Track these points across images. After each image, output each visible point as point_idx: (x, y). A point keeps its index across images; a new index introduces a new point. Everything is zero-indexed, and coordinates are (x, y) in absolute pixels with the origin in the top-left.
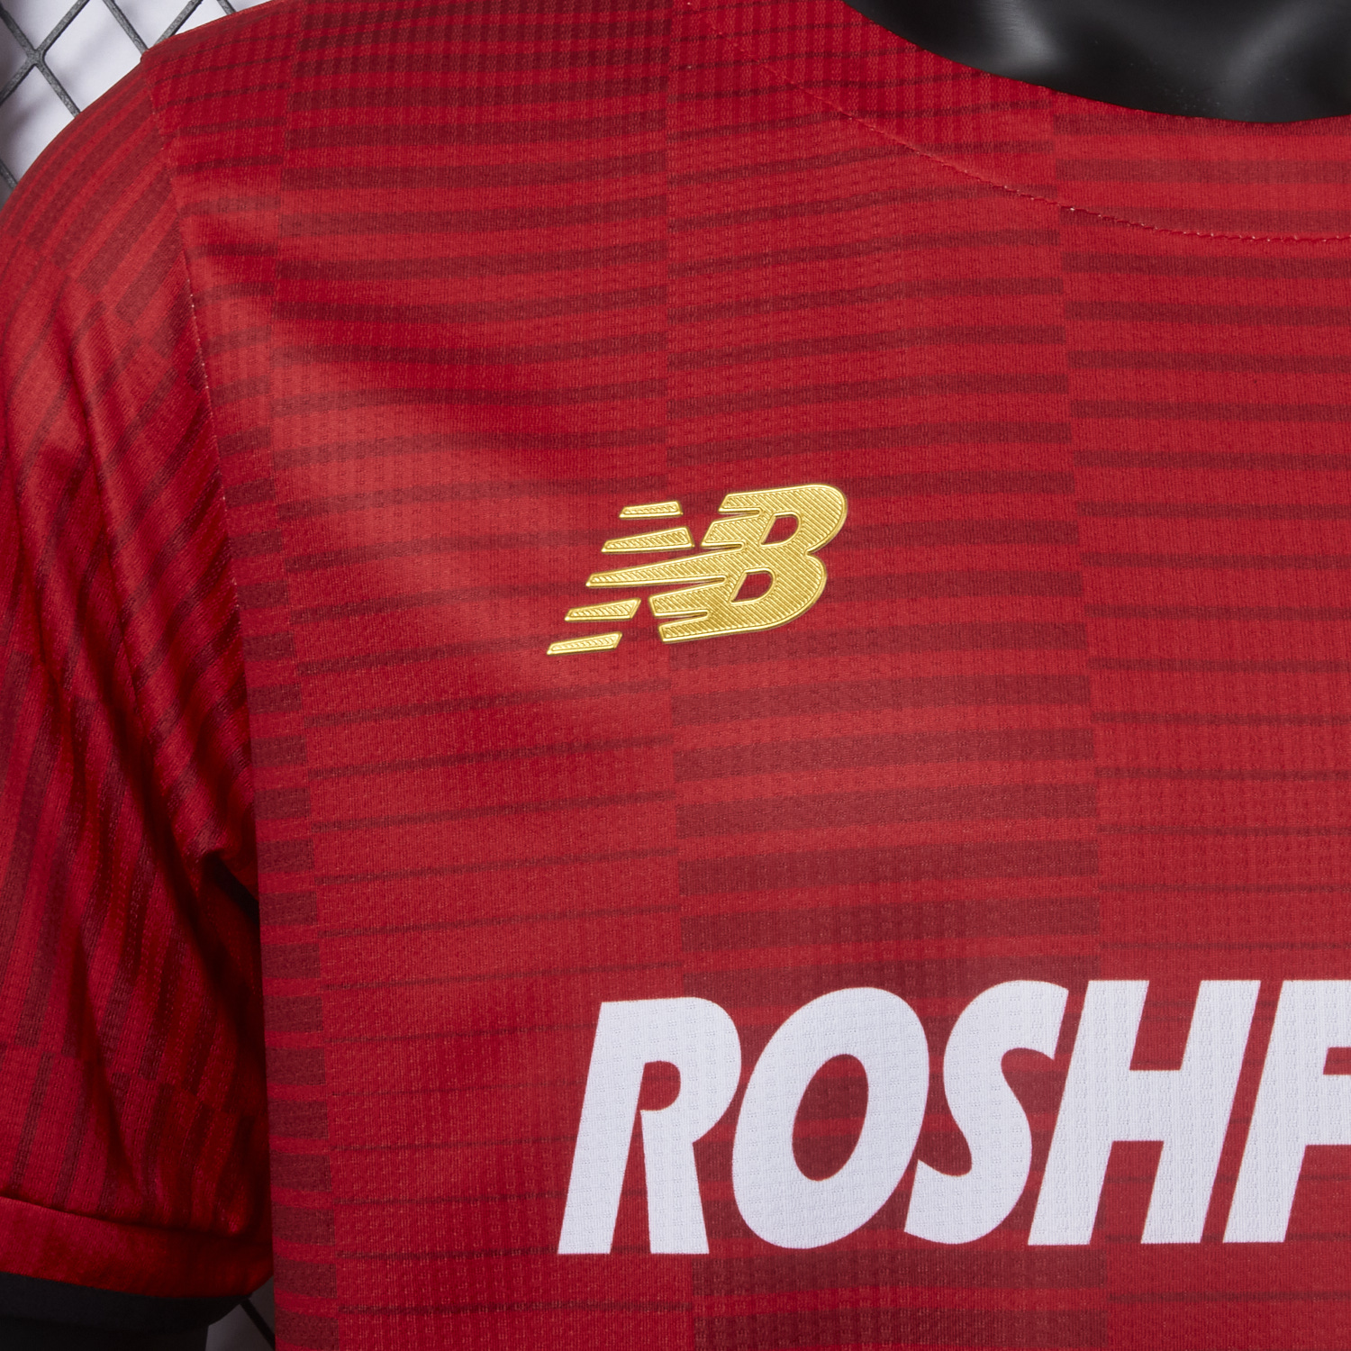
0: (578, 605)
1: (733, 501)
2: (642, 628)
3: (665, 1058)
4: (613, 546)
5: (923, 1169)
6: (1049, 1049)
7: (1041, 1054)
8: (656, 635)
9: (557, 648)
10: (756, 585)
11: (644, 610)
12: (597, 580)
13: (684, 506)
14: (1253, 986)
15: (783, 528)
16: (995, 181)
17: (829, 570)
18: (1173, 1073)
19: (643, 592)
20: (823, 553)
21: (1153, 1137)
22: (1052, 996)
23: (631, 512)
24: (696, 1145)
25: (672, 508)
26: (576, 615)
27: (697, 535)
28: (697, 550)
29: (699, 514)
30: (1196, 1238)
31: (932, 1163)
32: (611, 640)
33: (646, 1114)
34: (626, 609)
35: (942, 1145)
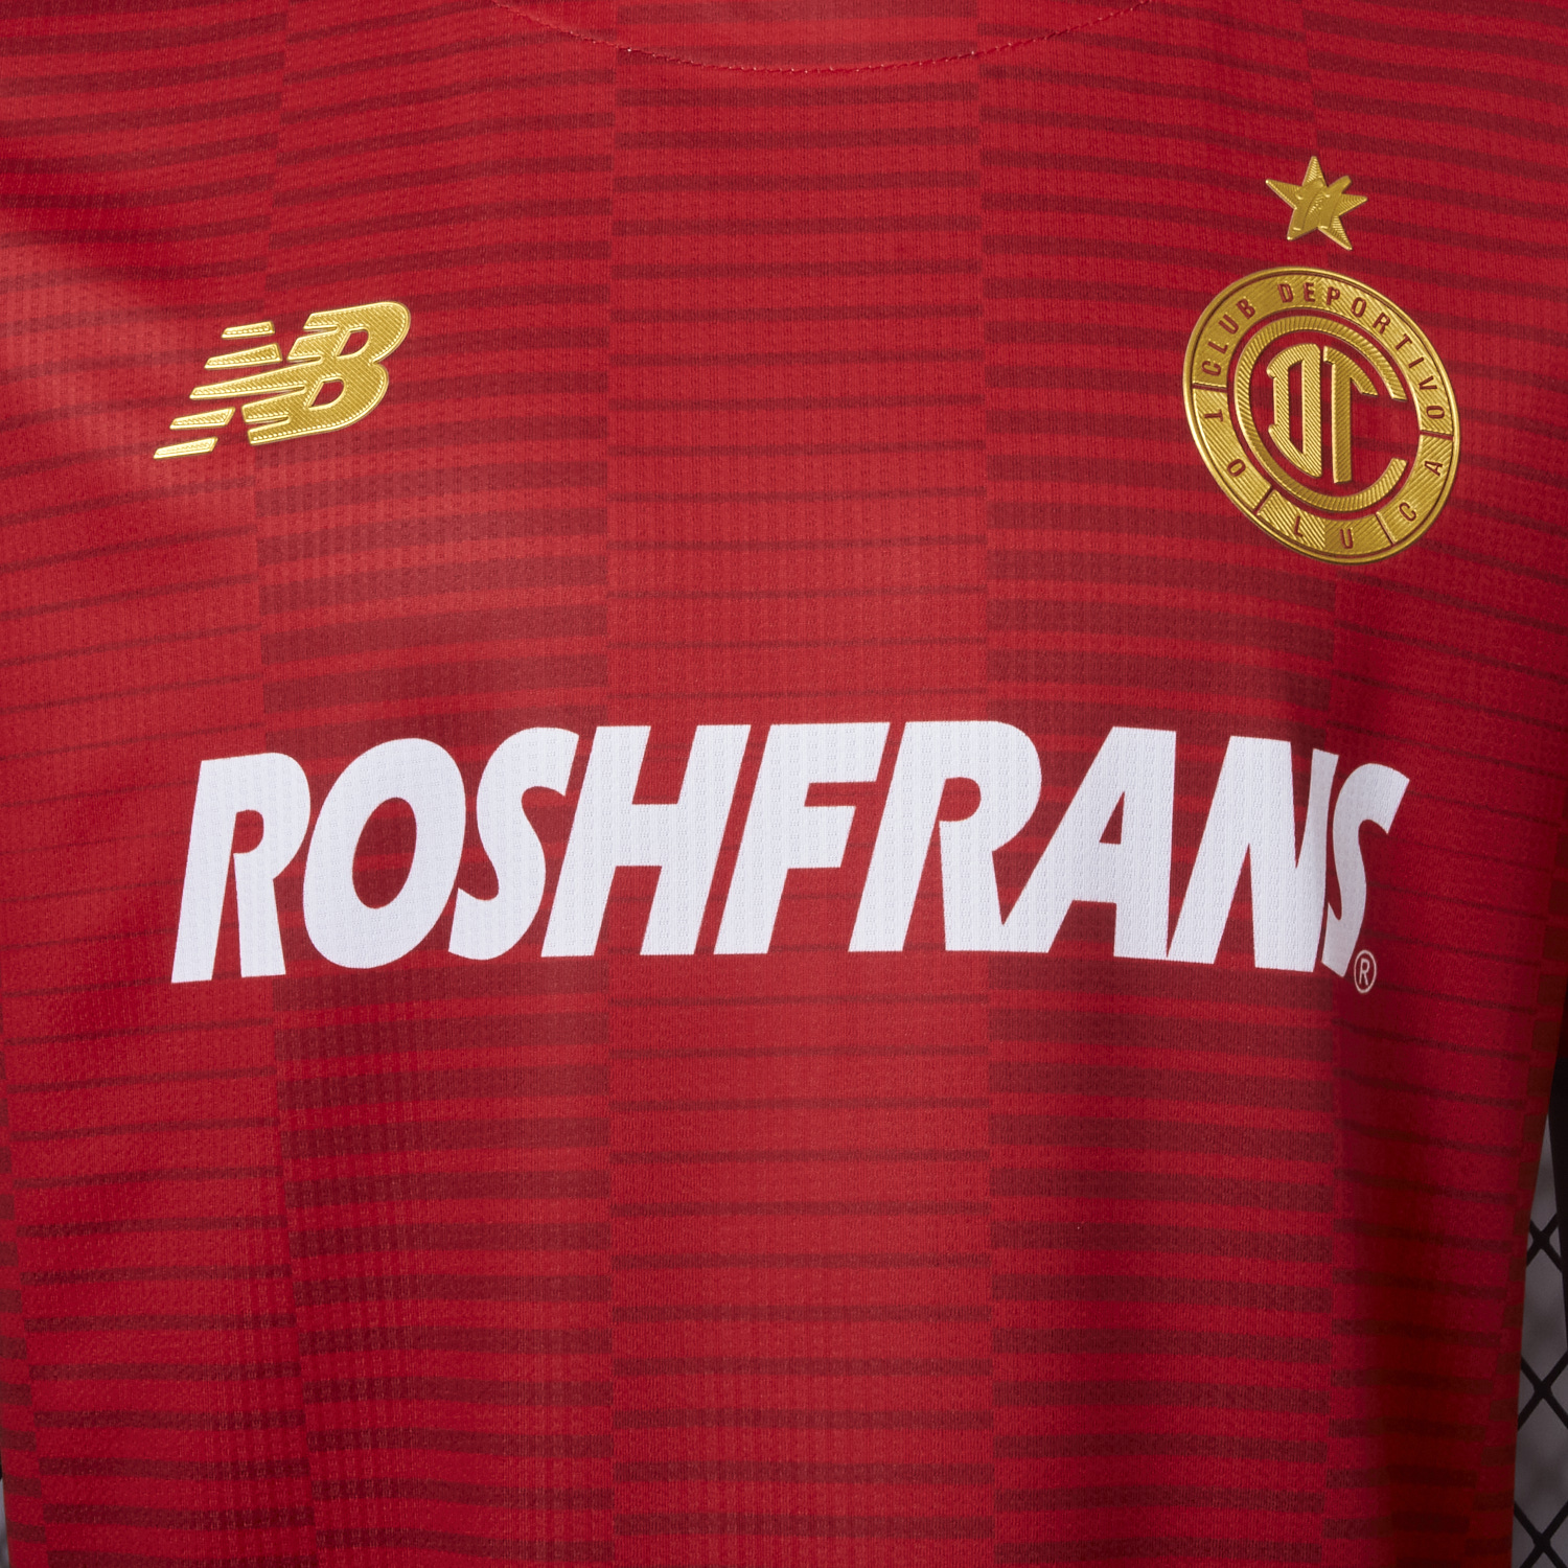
0: (181, 415)
1: (316, 320)
2: (233, 434)
3: (251, 807)
4: (215, 363)
5: (461, 892)
6: (561, 788)
7: (553, 791)
8: (245, 439)
9: (162, 453)
10: (330, 392)
11: (238, 419)
12: (200, 393)
13: (276, 327)
14: (744, 731)
15: (356, 341)
16: (564, 28)
17: (391, 377)
18: (671, 807)
19: (236, 402)
20: (387, 362)
21: (653, 863)
22: (566, 740)
23: (231, 333)
24: (277, 881)
25: (264, 328)
26: (180, 423)
27: (285, 351)
28: (285, 363)
29: (288, 330)
30: (690, 950)
31: (469, 890)
32: (207, 445)
33: (237, 856)
34: (222, 417)
35: (477, 876)
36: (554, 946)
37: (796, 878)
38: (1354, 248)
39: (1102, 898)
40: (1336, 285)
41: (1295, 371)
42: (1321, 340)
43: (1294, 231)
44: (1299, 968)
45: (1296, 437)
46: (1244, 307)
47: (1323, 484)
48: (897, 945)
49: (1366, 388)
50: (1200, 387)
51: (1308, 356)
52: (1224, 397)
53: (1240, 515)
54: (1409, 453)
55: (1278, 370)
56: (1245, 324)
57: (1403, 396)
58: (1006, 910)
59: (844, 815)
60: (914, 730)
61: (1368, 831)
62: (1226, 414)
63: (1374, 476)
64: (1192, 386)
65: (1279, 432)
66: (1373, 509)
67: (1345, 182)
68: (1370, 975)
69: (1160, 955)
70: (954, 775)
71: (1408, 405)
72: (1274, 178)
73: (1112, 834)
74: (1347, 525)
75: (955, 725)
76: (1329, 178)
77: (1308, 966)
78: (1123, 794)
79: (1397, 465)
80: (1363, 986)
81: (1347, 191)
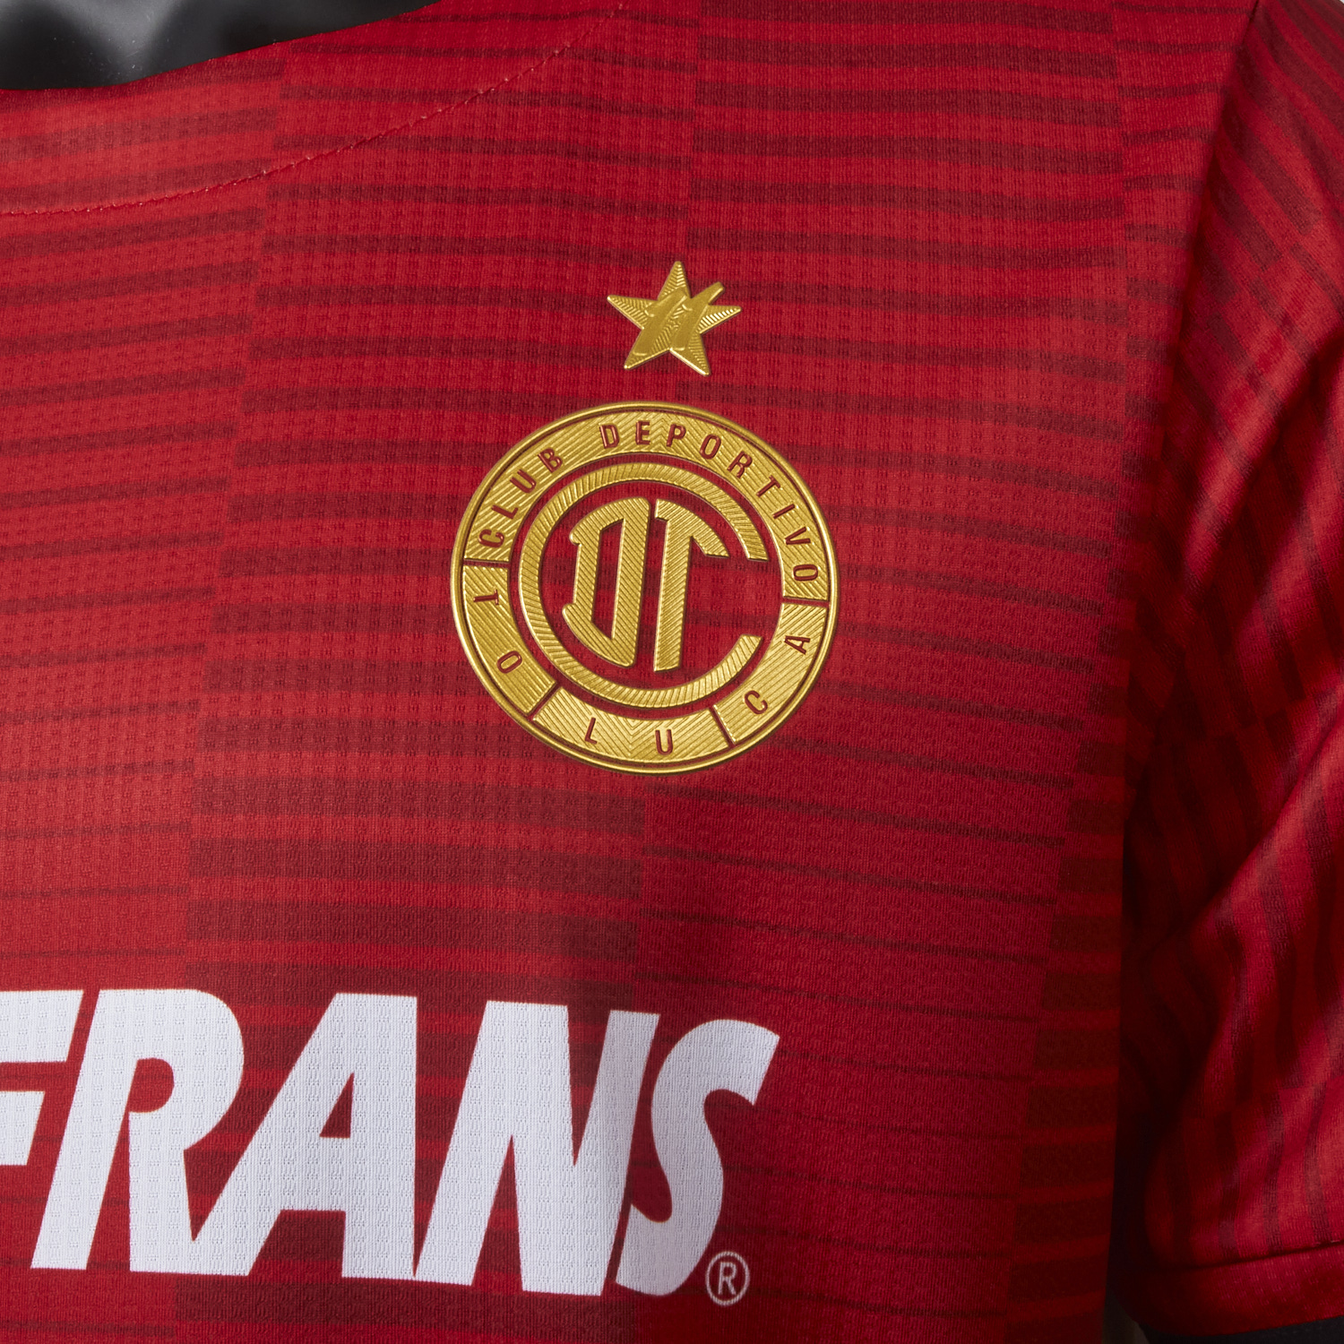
38: (712, 373)
39: (323, 1206)
40: (681, 420)
41: (610, 536)
42: (652, 491)
43: (637, 357)
44: (579, 1290)
45: (602, 618)
46: (550, 459)
48: (81, 1263)
49: (712, 546)
50: (472, 563)
51: (632, 512)
52: (504, 572)
53: (509, 721)
54: (764, 627)
55: (585, 536)
56: (546, 480)
57: (763, 556)
58: (198, 1218)
59: (32, 1102)
60: (109, 999)
61: (721, 1108)
62: (503, 598)
63: (714, 660)
64: (462, 562)
65: (577, 614)
66: (706, 702)
67: (717, 290)
68: (738, 1283)
69: (408, 1276)
70: (147, 1055)
71: (770, 567)
72: (623, 293)
73: (339, 1124)
74: (663, 726)
75: (150, 994)
76: (694, 288)
77: (595, 1288)
78: (352, 1077)
79: (746, 645)
80: (727, 1295)
81: (717, 302)
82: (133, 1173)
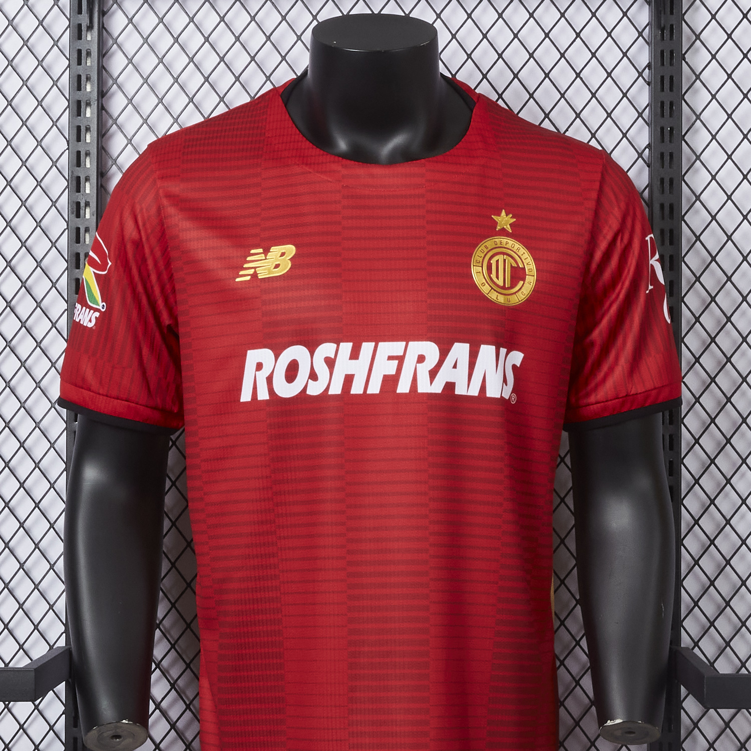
0: (242, 270)
1: (273, 249)
2: (255, 276)
3: (260, 361)
4: (249, 259)
5: (309, 380)
6: (333, 357)
7: (330, 358)
8: (257, 277)
9: (238, 280)
10: (277, 266)
11: (255, 272)
12: (246, 266)
13: (263, 250)
14: (374, 343)
15: (283, 254)
16: (329, 179)
17: (292, 263)
18: (357, 361)
19: (255, 268)
20: (291, 259)
21: (353, 373)
22: (334, 346)
23: (253, 251)
24: (267, 378)
25: (261, 250)
26: (241, 273)
27: (266, 256)
28: (266, 259)
29: (266, 251)
30: (362, 393)
31: (311, 379)
32: (248, 278)
33: (257, 372)
34: (251, 271)
35: (313, 376)
36: (332, 392)
37: (385, 376)
38: (512, 232)
39: (453, 381)
40: (508, 241)
41: (497, 261)
42: (504, 254)
43: (498, 228)
44: (497, 397)
45: (497, 277)
46: (486, 247)
47: (504, 288)
48: (407, 392)
49: (514, 265)
50: (475, 266)
51: (500, 258)
52: (481, 268)
53: (484, 295)
54: (524, 279)
55: (493, 262)
56: (486, 251)
57: (523, 267)
58: (431, 383)
59: (396, 362)
60: (411, 344)
61: (514, 366)
62: (481, 272)
63: (516, 285)
64: (473, 266)
65: (493, 276)
66: (515, 293)
67: (511, 216)
68: (515, 399)
69: (466, 394)
70: (420, 354)
71: (524, 269)
72: (494, 215)
73: (455, 367)
74: (509, 297)
75: (420, 342)
76: (507, 215)
77: (499, 396)
78: (457, 358)
79: (521, 283)
80: (513, 402)
81: (511, 218)
82: (418, 375)
